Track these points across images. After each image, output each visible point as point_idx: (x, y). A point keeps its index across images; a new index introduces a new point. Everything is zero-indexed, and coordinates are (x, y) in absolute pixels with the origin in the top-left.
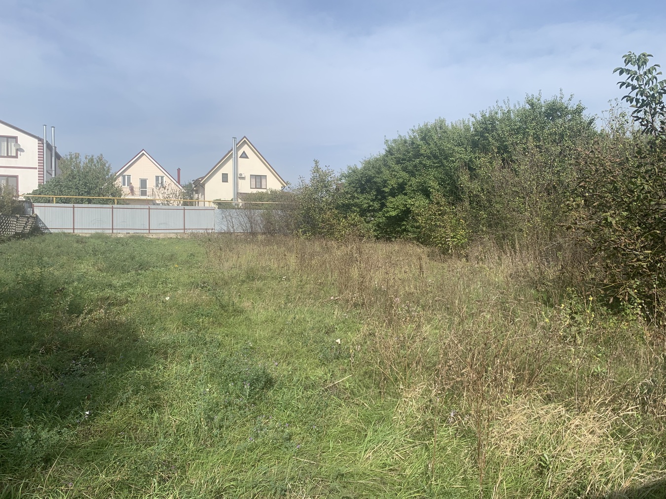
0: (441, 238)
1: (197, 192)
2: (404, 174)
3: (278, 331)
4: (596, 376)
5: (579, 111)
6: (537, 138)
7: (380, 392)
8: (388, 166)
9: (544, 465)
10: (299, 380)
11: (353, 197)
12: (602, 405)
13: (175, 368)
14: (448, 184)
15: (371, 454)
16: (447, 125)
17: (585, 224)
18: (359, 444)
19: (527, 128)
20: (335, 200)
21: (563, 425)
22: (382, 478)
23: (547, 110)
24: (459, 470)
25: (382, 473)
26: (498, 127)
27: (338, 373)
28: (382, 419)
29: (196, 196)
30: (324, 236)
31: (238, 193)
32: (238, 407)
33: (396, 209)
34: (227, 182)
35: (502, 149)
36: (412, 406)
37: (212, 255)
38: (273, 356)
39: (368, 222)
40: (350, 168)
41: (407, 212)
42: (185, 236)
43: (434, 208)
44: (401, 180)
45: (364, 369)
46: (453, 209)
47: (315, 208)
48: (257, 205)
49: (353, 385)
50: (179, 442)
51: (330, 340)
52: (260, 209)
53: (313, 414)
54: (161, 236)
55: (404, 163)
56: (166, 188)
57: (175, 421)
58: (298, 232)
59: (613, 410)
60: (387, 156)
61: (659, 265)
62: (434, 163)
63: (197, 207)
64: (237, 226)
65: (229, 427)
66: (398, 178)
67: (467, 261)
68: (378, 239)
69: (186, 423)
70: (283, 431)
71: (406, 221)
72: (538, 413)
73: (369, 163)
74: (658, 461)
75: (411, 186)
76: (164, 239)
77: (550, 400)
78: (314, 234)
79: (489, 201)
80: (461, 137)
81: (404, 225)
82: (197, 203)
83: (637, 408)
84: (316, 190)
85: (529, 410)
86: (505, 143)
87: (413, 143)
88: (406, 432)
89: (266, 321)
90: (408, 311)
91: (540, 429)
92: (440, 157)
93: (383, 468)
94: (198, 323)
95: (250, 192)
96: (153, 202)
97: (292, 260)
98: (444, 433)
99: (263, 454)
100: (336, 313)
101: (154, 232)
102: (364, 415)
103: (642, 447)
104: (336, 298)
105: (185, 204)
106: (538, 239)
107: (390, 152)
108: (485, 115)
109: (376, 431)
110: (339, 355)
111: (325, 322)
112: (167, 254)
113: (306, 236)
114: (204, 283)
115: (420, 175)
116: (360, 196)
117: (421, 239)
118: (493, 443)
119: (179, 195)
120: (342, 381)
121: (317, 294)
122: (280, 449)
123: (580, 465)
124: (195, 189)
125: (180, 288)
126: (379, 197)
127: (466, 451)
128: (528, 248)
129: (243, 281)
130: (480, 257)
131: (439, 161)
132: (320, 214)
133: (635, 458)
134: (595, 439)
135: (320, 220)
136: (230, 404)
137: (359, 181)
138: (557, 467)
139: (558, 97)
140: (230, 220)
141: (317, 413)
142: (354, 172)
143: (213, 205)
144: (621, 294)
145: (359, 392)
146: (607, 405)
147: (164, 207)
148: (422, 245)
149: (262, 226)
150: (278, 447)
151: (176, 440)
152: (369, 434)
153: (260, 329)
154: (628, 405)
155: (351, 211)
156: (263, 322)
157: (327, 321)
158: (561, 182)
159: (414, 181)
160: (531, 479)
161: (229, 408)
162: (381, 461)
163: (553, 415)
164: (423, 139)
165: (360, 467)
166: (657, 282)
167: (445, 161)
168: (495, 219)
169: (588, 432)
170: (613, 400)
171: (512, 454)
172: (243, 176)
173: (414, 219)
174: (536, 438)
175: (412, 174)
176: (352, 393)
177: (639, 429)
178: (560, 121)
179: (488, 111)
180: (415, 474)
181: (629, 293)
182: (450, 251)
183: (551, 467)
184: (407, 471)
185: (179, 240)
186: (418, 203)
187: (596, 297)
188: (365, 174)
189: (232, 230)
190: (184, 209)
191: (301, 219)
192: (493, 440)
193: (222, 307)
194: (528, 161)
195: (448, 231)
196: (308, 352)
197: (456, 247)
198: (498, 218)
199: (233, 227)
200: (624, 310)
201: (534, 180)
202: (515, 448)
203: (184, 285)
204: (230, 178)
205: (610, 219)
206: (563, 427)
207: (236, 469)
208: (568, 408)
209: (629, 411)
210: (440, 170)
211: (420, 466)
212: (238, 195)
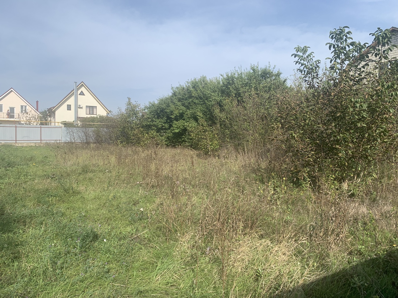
0: (204, 145)
1: (50, 116)
2: (183, 107)
3: (103, 205)
4: (286, 222)
5: (278, 75)
6: (256, 89)
7: (166, 239)
8: (173, 102)
9: (258, 275)
10: (115, 235)
11: (153, 121)
12: (289, 238)
13: (31, 231)
14: (208, 114)
15: (160, 277)
16: (207, 80)
17: (281, 137)
18: (152, 271)
19: (251, 83)
20: (141, 122)
21: (269, 251)
22: (166, 291)
23: (261, 73)
24: (212, 282)
25: (166, 288)
26: (235, 82)
27: (140, 228)
28: (167, 255)
29: (49, 119)
30: (134, 145)
31: (77, 117)
32: (74, 254)
33: (179, 128)
34: (71, 110)
35: (238, 95)
36: (185, 246)
37: (59, 157)
38: (98, 220)
39: (162, 136)
40: (150, 103)
41: (185, 130)
42: (42, 145)
43: (200, 128)
44: (181, 111)
45: (156, 225)
46: (211, 129)
47: (129, 127)
48: (90, 125)
49: (150, 236)
50: (32, 280)
51: (136, 209)
52: (92, 127)
53: (124, 255)
54: (25, 145)
55: (183, 101)
56: (28, 113)
57: (30, 267)
58: (117, 142)
59: (295, 240)
60: (173, 97)
61: (318, 159)
62: (200, 102)
63: (50, 126)
64: (77, 138)
65: (68, 267)
66: (179, 110)
67: (219, 158)
68: (168, 146)
69: (38, 267)
70: (104, 267)
71: (184, 135)
72: (256, 245)
73: (162, 100)
74: (318, 267)
75: (187, 115)
76: (26, 147)
77: (263, 237)
78: (128, 143)
79: (231, 124)
80: (215, 87)
81: (183, 138)
82: (50, 123)
83: (307, 239)
84: (129, 116)
85: (251, 244)
86: (239, 92)
87: (188, 90)
88: (181, 262)
89: (95, 199)
90: (185, 189)
91: (257, 254)
92: (204, 98)
93: (167, 285)
94: (49, 201)
95: (86, 117)
96: (19, 122)
97: (113, 159)
98: (203, 261)
99: (91, 283)
100: (140, 192)
101: (19, 142)
102: (156, 254)
103: (309, 260)
104: (141, 183)
105: (42, 124)
106: (257, 146)
107: (174, 94)
108: (228, 75)
109: (163, 263)
110: (142, 217)
111: (133, 198)
112: (28, 156)
113: (123, 144)
114: (54, 175)
115: (192, 109)
116: (157, 120)
117: (193, 146)
118: (231, 265)
119: (37, 118)
120: (143, 234)
121: (128, 181)
122: (102, 279)
123: (278, 274)
124: (48, 114)
125: (37, 179)
126: (168, 121)
127: (216, 271)
128: (252, 151)
129: (80, 174)
130: (226, 156)
131: (203, 101)
132: (131, 131)
133: (306, 267)
134: (285, 258)
135: (132, 135)
136: (69, 252)
137: (156, 111)
138: (266, 275)
139: (268, 66)
140: (72, 134)
141: (126, 254)
142: (153, 105)
143: (60, 125)
144: (300, 176)
145: (153, 239)
146: (292, 238)
147: (27, 126)
148: (193, 150)
149: (93, 138)
150: (100, 278)
151: (30, 279)
152: (158, 265)
153: (90, 203)
154: (303, 237)
155: (151, 129)
156: (92, 199)
157: (134, 197)
158: (269, 114)
159: (189, 112)
160: (252, 284)
161: (68, 255)
162: (165, 281)
163: (264, 246)
164: (194, 87)
165: (153, 286)
166: (318, 169)
167: (206, 101)
168: (234, 135)
169: (282, 254)
170: (295, 235)
171: (242, 270)
172: (81, 106)
173: (189, 134)
174: (254, 260)
175: (188, 108)
176: (149, 240)
177: (308, 250)
178: (269, 80)
179: (230, 73)
180: (186, 287)
181: (304, 176)
182: (209, 153)
183: (262, 276)
184: (181, 285)
185: (36, 148)
186: (191, 125)
187: (287, 178)
188: (160, 107)
189: (73, 141)
190: (41, 127)
191: (119, 133)
192: (231, 263)
193: (65, 190)
194: (251, 102)
195: (208, 141)
196: (121, 217)
197: (213, 150)
198: (236, 134)
199: (74, 139)
200: (301, 184)
201: (254, 113)
202: (243, 266)
203: (40, 177)
204: (73, 107)
205: (294, 135)
206: (269, 252)
207: (72, 295)
208: (272, 241)
209: (303, 240)
210: (204, 106)
211: (189, 282)
212: (78, 118)
